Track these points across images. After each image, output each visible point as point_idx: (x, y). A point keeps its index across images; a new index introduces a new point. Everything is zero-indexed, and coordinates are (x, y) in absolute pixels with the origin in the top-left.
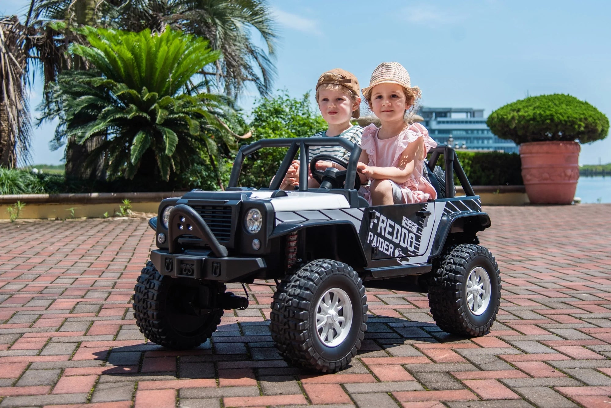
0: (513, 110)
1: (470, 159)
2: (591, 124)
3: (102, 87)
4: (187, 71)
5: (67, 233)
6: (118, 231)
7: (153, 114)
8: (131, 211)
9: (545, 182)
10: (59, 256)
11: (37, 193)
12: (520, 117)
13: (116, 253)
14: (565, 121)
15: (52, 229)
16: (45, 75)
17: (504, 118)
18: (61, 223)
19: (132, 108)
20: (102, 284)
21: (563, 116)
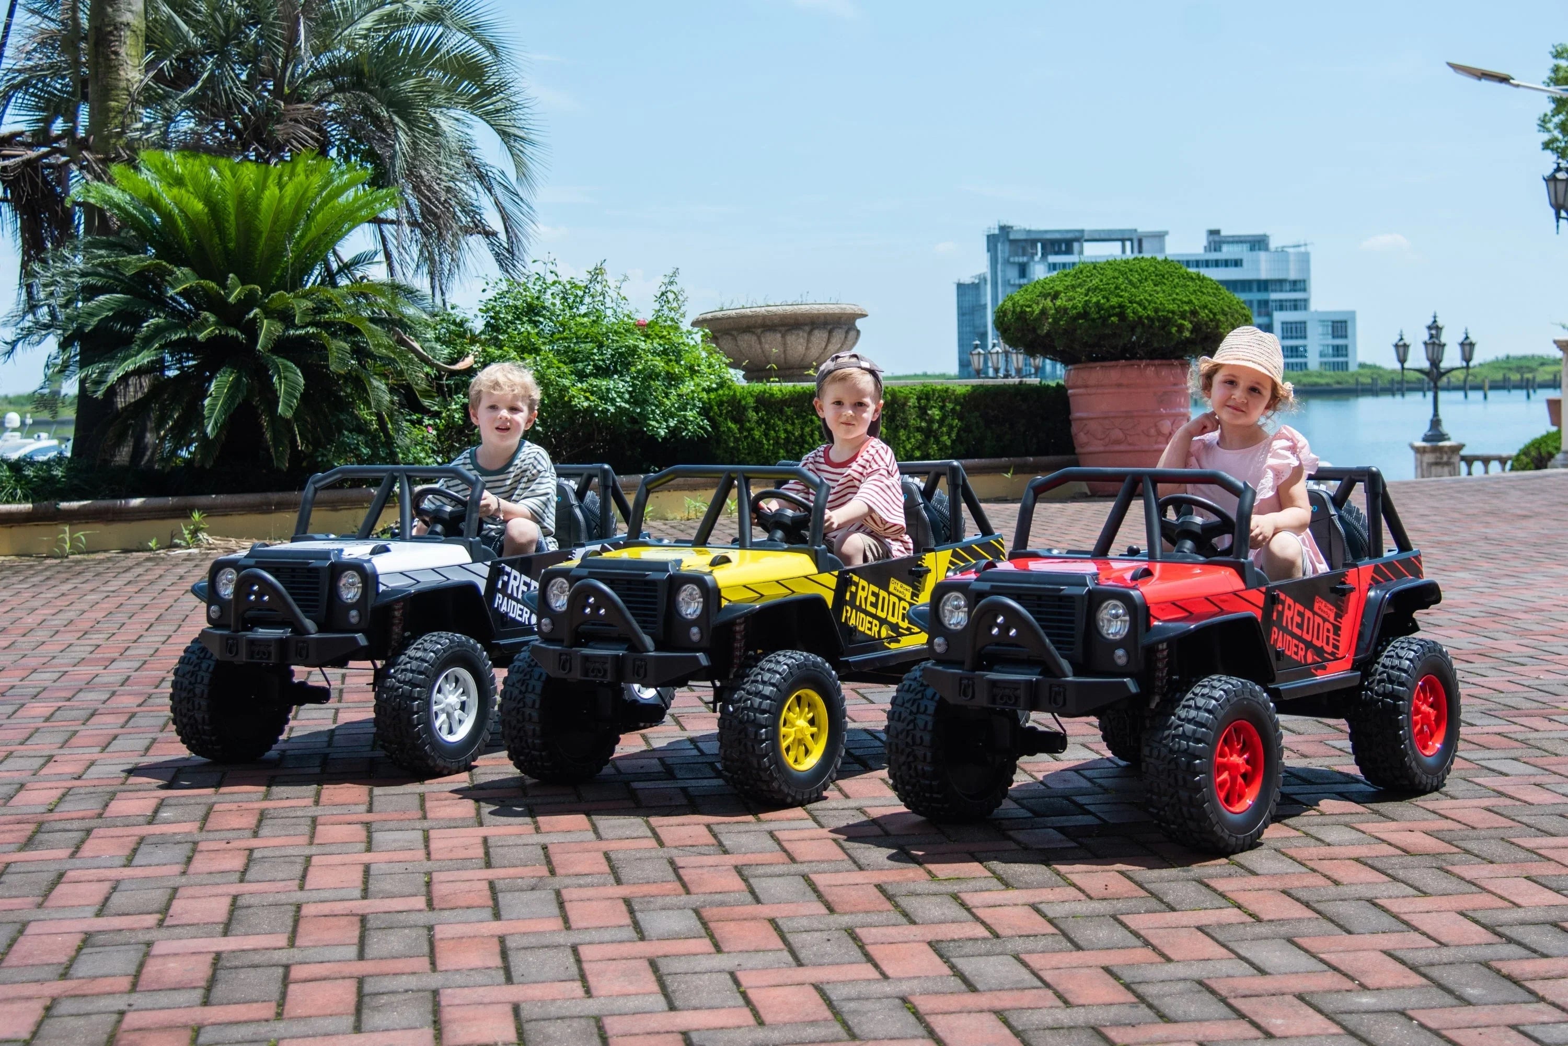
0: (1045, 296)
1: (957, 400)
2: (1206, 324)
3: (142, 276)
4: (326, 233)
5: (65, 587)
6: (170, 579)
7: (251, 330)
8: (206, 536)
9: (1117, 448)
10: (41, 635)
11: (8, 502)
12: (1058, 310)
13: (146, 626)
14: (1148, 317)
15: (36, 580)
16: (22, 236)
17: (1025, 312)
18: (57, 565)
19: (206, 319)
20: (106, 679)
21: (1145, 308)
